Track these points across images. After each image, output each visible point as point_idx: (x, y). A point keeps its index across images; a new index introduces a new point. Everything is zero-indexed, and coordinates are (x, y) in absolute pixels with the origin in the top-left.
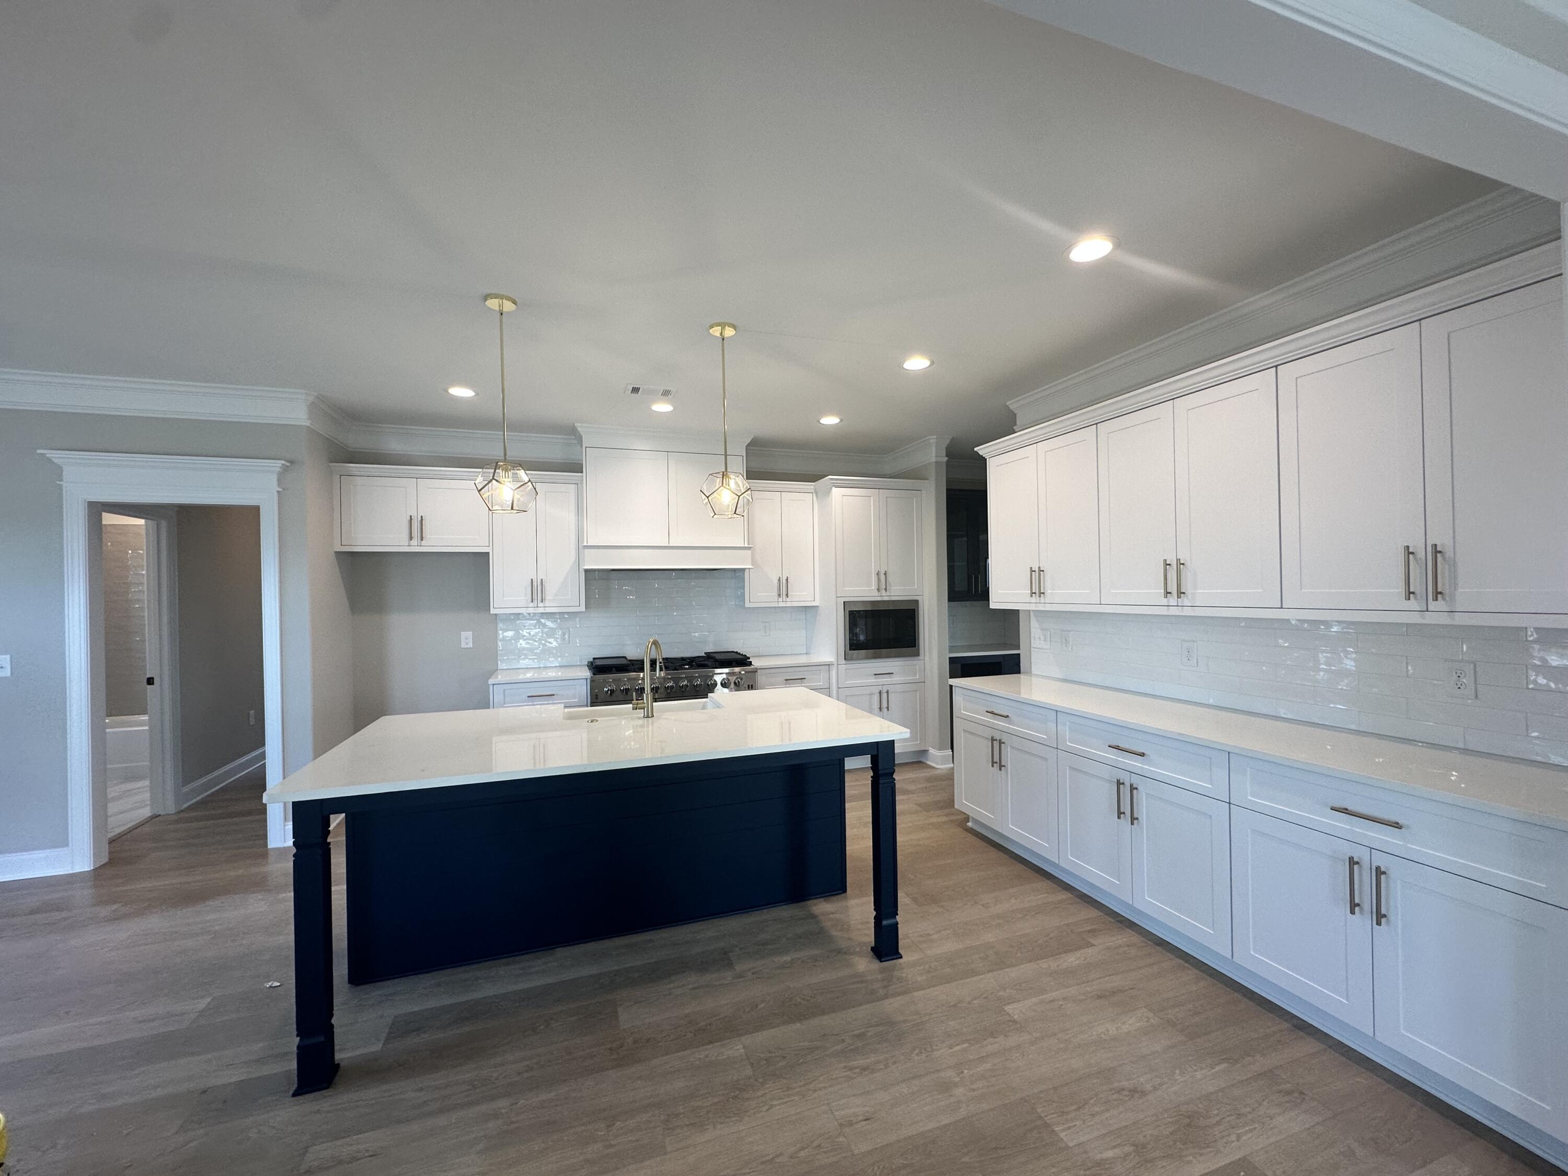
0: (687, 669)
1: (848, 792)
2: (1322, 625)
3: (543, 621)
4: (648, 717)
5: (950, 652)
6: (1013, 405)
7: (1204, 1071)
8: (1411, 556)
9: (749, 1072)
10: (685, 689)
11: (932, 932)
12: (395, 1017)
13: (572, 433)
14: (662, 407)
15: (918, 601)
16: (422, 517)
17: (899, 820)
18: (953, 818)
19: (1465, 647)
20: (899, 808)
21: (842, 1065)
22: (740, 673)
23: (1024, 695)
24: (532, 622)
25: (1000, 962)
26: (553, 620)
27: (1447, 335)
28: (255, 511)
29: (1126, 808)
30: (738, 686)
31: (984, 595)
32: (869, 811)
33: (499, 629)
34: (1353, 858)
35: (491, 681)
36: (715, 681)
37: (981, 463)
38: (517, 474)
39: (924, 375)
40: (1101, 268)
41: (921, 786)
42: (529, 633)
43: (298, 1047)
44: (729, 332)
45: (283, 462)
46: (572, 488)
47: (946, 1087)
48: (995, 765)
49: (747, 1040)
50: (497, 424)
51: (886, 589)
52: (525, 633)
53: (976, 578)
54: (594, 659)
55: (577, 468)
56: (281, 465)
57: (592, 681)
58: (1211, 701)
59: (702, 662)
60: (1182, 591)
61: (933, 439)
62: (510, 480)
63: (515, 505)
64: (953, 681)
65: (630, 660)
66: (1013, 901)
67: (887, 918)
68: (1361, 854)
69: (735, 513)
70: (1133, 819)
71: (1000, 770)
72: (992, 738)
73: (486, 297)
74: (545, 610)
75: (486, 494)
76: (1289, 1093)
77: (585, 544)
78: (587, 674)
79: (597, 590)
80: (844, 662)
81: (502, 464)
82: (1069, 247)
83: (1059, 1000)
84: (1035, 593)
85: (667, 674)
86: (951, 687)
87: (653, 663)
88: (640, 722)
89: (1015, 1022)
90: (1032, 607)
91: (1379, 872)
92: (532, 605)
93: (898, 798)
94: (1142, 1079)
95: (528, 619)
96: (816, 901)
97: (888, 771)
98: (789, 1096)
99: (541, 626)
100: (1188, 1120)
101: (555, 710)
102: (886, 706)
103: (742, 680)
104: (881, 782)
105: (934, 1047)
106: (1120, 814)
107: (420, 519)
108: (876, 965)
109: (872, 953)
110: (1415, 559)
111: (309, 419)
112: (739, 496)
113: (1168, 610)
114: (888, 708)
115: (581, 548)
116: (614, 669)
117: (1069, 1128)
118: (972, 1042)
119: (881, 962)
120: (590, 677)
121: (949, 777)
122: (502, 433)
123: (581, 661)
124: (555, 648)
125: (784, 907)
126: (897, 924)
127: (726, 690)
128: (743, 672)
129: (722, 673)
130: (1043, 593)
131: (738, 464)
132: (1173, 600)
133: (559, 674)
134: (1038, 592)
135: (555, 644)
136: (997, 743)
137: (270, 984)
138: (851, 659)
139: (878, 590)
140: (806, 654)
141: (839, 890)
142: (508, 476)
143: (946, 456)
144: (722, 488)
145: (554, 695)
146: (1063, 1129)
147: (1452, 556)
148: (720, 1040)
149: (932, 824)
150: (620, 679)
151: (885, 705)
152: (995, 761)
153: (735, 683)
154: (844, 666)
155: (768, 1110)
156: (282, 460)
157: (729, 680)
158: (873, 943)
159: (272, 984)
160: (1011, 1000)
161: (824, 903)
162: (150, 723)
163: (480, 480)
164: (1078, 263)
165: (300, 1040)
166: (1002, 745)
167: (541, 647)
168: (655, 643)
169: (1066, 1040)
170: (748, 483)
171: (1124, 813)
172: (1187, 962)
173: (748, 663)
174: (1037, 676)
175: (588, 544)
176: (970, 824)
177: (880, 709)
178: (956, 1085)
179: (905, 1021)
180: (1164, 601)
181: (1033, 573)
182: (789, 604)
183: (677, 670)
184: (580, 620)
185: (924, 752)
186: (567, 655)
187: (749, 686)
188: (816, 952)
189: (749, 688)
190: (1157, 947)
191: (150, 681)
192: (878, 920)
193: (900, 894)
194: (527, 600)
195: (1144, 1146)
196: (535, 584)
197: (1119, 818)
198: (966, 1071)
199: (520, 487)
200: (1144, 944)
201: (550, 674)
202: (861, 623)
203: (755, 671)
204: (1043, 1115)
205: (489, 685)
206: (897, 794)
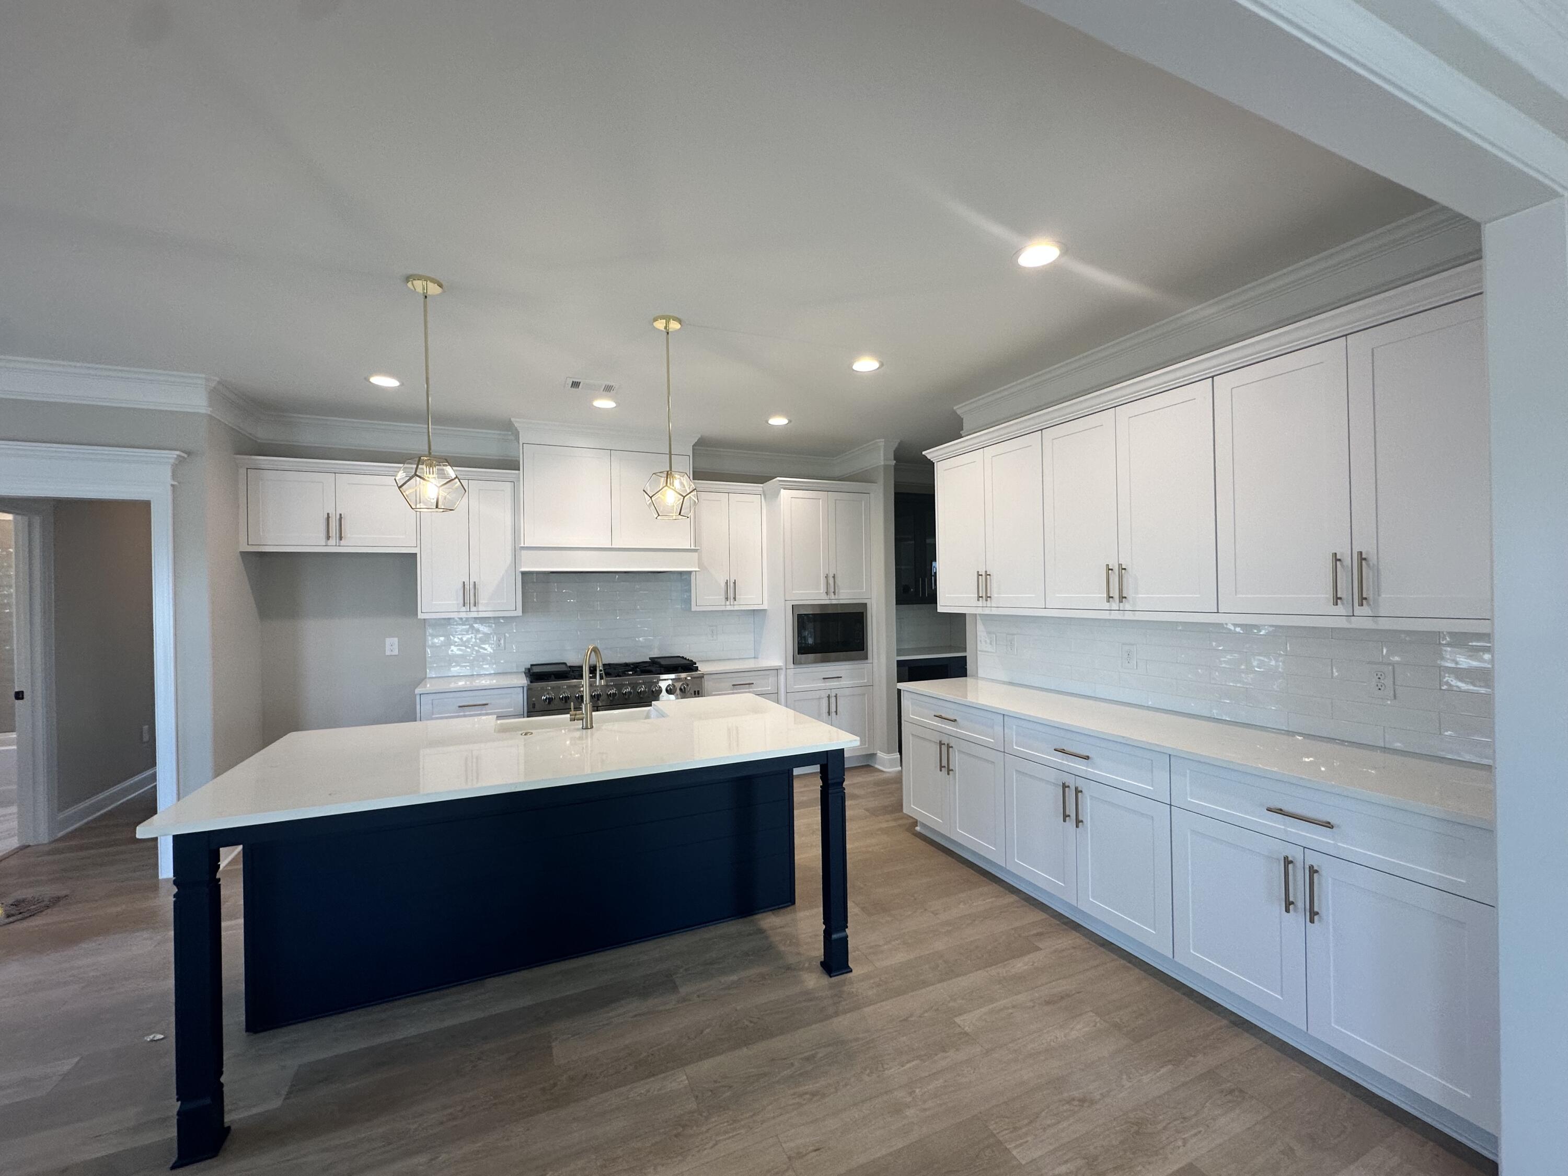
0: (630, 675)
1: (797, 798)
2: (1255, 629)
3: (476, 626)
4: (587, 728)
5: (898, 655)
6: (960, 409)
7: (1149, 1075)
8: (1338, 563)
9: (693, 1105)
10: (629, 696)
11: (881, 942)
12: (300, 1066)
13: (507, 428)
14: (604, 403)
15: (866, 604)
16: (341, 515)
17: (849, 826)
18: (900, 822)
19: (1385, 651)
20: (848, 813)
21: (792, 1091)
22: (686, 678)
23: (971, 698)
24: (464, 627)
25: (951, 972)
26: (487, 625)
27: (1370, 351)
28: (144, 507)
29: (1071, 811)
30: (684, 693)
31: (932, 599)
32: (819, 818)
33: (428, 634)
34: (1288, 857)
35: (418, 691)
36: (660, 687)
37: (929, 467)
38: (443, 470)
39: (874, 375)
40: (1050, 274)
41: (869, 790)
42: (461, 639)
43: (179, 1113)
44: (674, 326)
45: (178, 453)
46: (509, 486)
47: (897, 1109)
48: (943, 769)
49: (691, 1069)
50: (423, 416)
51: (834, 593)
52: (456, 639)
53: (923, 581)
54: (532, 665)
55: (512, 465)
56: (175, 456)
57: (529, 689)
58: (1150, 703)
59: (647, 668)
60: (1123, 596)
61: (881, 442)
62: (435, 475)
63: (440, 504)
64: (901, 686)
65: (570, 667)
66: (961, 906)
67: (837, 931)
68: (1296, 854)
69: (680, 514)
70: (1078, 822)
71: (948, 774)
72: (940, 742)
73: (408, 278)
74: (478, 614)
75: (408, 490)
76: (1231, 1092)
77: (522, 545)
78: (523, 681)
79: (535, 594)
80: (792, 666)
81: (426, 458)
82: (1017, 252)
83: (1008, 1008)
84: (982, 597)
85: (607, 681)
86: (899, 691)
87: (593, 670)
88: (577, 734)
89: (966, 1034)
90: (979, 611)
91: (1313, 871)
92: (464, 609)
93: (848, 803)
94: (1091, 1087)
95: (460, 624)
96: (765, 914)
97: (838, 780)
98: (734, 1129)
99: (474, 632)
100: (1136, 1128)
101: (489, 722)
102: (835, 710)
103: (688, 685)
104: (830, 791)
105: (886, 1066)
106: (1065, 816)
107: (338, 517)
108: (825, 980)
109: (821, 968)
110: (1342, 566)
111: (210, 406)
112: (684, 497)
113: (1110, 614)
114: (836, 712)
115: (518, 549)
116: (553, 676)
117: (1021, 1145)
118: (925, 1057)
119: (831, 977)
120: (526, 685)
121: (897, 780)
122: (426, 426)
123: (517, 666)
124: (490, 655)
125: (733, 922)
126: (847, 937)
127: (672, 697)
128: (689, 678)
129: (668, 680)
130: (990, 597)
131: (684, 464)
132: (1115, 605)
133: (494, 682)
134: (984, 596)
135: (490, 650)
136: (945, 747)
137: (151, 1037)
138: (801, 663)
139: (827, 593)
140: (755, 658)
141: (787, 902)
142: (433, 472)
143: (895, 459)
144: (666, 488)
145: (487, 704)
146: (1015, 1147)
147: (1376, 563)
148: (662, 1072)
149: (880, 829)
150: (560, 687)
151: (833, 709)
152: (943, 765)
153: (681, 689)
154: (792, 671)
155: (712, 1147)
156: (177, 450)
157: (674, 686)
158: (823, 957)
159: (154, 1037)
160: (961, 1012)
161: (773, 916)
162: (19, 742)
163: (401, 476)
164: (1025, 268)
165: (182, 1104)
166: (950, 749)
167: (475, 653)
168: (595, 650)
169: (1016, 1051)
170: (694, 483)
171: (1069, 816)
172: (1130, 962)
173: (694, 668)
174: (983, 679)
175: (525, 546)
176: (918, 828)
177: (829, 713)
178: (908, 1106)
179: (857, 1040)
180: (1106, 606)
181: (980, 577)
182: (736, 608)
183: (621, 676)
184: (516, 625)
185: (872, 756)
186: (502, 661)
187: (695, 692)
188: (764, 970)
189: (695, 694)
190: (1100, 948)
191: (19, 696)
192: (827, 934)
193: (850, 904)
194: (458, 604)
195: (1095, 1158)
196: (467, 587)
197: (1064, 821)
198: (917, 1090)
199: (446, 484)
200: (1088, 946)
201: (483, 682)
202: (810, 626)
203: (702, 677)
204: (995, 1132)
205: (415, 695)
206: (846, 799)
